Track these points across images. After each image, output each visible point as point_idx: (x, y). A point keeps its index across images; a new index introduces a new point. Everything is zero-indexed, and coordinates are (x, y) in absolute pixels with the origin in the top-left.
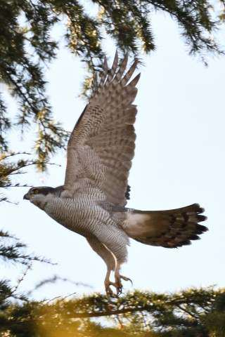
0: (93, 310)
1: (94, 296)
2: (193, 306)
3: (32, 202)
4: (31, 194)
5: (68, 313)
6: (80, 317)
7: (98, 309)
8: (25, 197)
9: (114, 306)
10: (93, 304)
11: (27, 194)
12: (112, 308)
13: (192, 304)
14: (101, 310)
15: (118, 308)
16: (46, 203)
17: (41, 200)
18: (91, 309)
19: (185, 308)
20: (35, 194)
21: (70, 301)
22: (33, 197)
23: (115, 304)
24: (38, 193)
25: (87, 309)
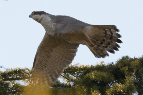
0: (16, 77)
1: (17, 69)
2: (68, 74)
3: (34, 19)
4: (33, 15)
5: (4, 78)
6: (10, 80)
7: (19, 76)
8: (30, 17)
9: (27, 74)
10: (16, 73)
11: (31, 15)
12: (26, 75)
13: (67, 73)
14: (20, 76)
15: (29, 76)
16: (41, 19)
17: (38, 18)
18: (16, 76)
19: (63, 75)
20: (35, 14)
21: (5, 72)
22: (34, 16)
23: (28, 74)
24: (37, 14)
25: (13, 76)
